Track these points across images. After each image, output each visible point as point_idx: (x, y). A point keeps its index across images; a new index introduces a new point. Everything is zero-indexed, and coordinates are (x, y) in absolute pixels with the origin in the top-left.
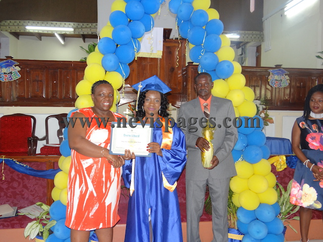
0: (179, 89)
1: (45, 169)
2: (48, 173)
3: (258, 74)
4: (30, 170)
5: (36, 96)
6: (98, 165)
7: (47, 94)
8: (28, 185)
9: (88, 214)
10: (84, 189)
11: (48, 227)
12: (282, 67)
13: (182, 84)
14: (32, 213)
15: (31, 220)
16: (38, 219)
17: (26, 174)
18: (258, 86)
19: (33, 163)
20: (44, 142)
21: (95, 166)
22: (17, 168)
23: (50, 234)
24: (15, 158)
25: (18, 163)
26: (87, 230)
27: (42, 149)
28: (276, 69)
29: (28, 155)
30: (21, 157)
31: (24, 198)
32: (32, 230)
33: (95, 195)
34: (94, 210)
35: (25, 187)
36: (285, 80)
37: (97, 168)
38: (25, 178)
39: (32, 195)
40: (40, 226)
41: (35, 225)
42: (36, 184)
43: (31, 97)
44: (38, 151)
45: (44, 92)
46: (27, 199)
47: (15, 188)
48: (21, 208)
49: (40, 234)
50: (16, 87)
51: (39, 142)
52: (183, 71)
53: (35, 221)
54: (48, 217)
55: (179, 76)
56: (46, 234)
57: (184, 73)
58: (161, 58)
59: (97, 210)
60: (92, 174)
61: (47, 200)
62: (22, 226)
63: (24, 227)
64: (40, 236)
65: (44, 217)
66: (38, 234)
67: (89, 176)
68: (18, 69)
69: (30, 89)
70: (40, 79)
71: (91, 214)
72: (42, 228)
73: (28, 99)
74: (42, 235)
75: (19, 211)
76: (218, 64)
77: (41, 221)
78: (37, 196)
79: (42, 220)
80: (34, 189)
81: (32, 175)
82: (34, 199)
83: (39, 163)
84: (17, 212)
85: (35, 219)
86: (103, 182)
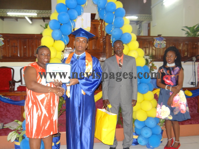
1: (19, 100)
2: (21, 102)
4: (10, 101)
5: (14, 56)
6: (48, 97)
8: (10, 110)
9: (44, 128)
10: (40, 113)
11: (21, 135)
12: (162, 36)
13: (103, 47)
14: (13, 127)
15: (11, 131)
16: (16, 130)
17: (8, 103)
18: (148, 48)
19: (12, 97)
20: (20, 84)
21: (46, 98)
22: (2, 100)
23: (23, 139)
24: (1, 94)
25: (3, 97)
27: (18, 88)
28: (158, 37)
29: (10, 92)
30: (4, 93)
31: (7, 118)
32: (12, 137)
33: (47, 115)
34: (47, 125)
35: (8, 111)
37: (47, 99)
38: (7, 105)
40: (17, 134)
41: (14, 134)
42: (14, 109)
43: (11, 56)
44: (16, 89)
45: (19, 53)
46: (9, 118)
47: (2, 112)
48: (6, 123)
49: (17, 139)
50: (1, 50)
51: (16, 84)
52: (103, 39)
53: (14, 132)
54: (22, 129)
55: (101, 42)
56: (20, 139)
58: (90, 31)
59: (49, 124)
61: (21, 119)
62: (7, 134)
67: (43, 105)
68: (2, 39)
69: (10, 51)
70: (16, 45)
71: (46, 127)
73: (9, 58)
76: (122, 35)
77: (18, 132)
78: (16, 116)
79: (18, 130)
80: (14, 112)
81: (11, 104)
82: (14, 118)
83: (16, 96)
84: (3, 126)
85: (14, 130)
86: (51, 107)
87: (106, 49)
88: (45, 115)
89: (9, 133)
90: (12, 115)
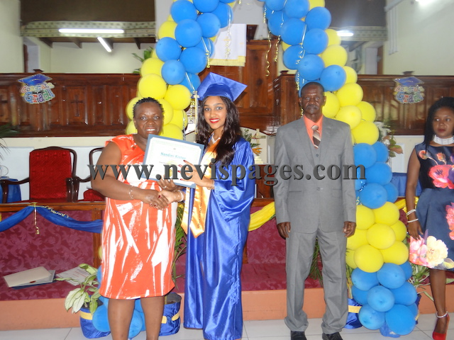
0: (269, 108)
1: (90, 220)
2: (94, 224)
3: (379, 85)
4: (70, 221)
5: (75, 123)
6: (138, 211)
7: (90, 120)
8: (69, 242)
9: (129, 277)
10: (122, 243)
11: (95, 296)
12: (413, 74)
13: (273, 102)
14: (75, 278)
15: (73, 288)
16: (83, 286)
17: (66, 226)
18: (379, 102)
19: (74, 212)
20: (88, 185)
21: (135, 213)
22: (53, 218)
23: (98, 306)
24: (50, 206)
25: (54, 212)
26: (127, 298)
27: (85, 193)
28: (405, 78)
29: (68, 201)
30: (58, 204)
31: (63, 259)
32: (74, 300)
33: (137, 251)
34: (136, 272)
35: (65, 243)
36: (418, 93)
37: (137, 215)
38: (63, 231)
39: (73, 254)
40: (85, 295)
41: (79, 294)
42: (78, 240)
43: (69, 124)
44: (81, 197)
45: (86, 117)
46: (68, 260)
47: (51, 246)
48: (60, 271)
49: (86, 306)
50: (48, 112)
51: (81, 184)
52: (275, 84)
53: (79, 289)
54: (96, 283)
55: (269, 91)
56: (93, 306)
57: (276, 86)
60: (132, 223)
61: (94, 261)
63: (64, 297)
65: (90, 284)
66: (83, 306)
67: (128, 226)
68: (51, 86)
69: (68, 113)
70: (80, 99)
72: (88, 297)
73: (65, 127)
74: (89, 307)
75: (57, 275)
76: (324, 70)
77: (86, 289)
78: (81, 256)
79: (87, 287)
80: (77, 247)
81: (73, 228)
82: (77, 259)
83: (81, 212)
84: (55, 277)
85: (78, 286)
86: (147, 233)
87: (282, 105)
88: (132, 249)
89: (67, 293)
90: (74, 252)
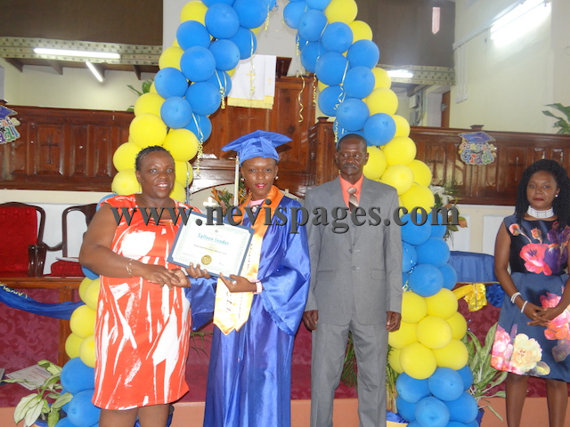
0: (302, 163)
1: (56, 301)
2: (62, 308)
3: (442, 140)
4: (29, 302)
5: (45, 172)
6: (137, 294)
7: (66, 169)
8: (26, 330)
9: (123, 381)
10: (116, 335)
11: (57, 405)
12: (483, 129)
13: (307, 155)
14: (32, 380)
15: (27, 392)
16: (41, 390)
17: (23, 310)
18: (441, 162)
19: (35, 291)
20: (59, 254)
21: (133, 296)
22: (6, 298)
23: (60, 418)
24: (2, 281)
25: (8, 290)
26: (120, 409)
27: (54, 266)
28: (473, 133)
29: (29, 276)
30: (14, 279)
31: (17, 353)
32: (29, 409)
33: (135, 346)
34: (133, 374)
35: (20, 332)
36: (489, 153)
37: (135, 299)
38: (19, 316)
39: (31, 347)
40: (43, 403)
41: (35, 401)
42: (39, 329)
43: (38, 173)
44: (47, 270)
45: (61, 164)
46: (24, 355)
47: (2, 335)
48: (11, 370)
49: (44, 418)
50: (11, 155)
51: (49, 254)
52: (310, 132)
53: (35, 395)
54: (59, 387)
55: (303, 141)
56: (53, 418)
57: (312, 136)
58: (271, 108)
59: (138, 374)
60: (129, 309)
61: (59, 358)
62: (13, 403)
63: (15, 406)
64: (43, 420)
65: (51, 388)
66: (40, 417)
67: (123, 313)
68: (15, 122)
69: (37, 159)
70: (54, 141)
71: (128, 380)
72: (46, 406)
73: (32, 177)
74: (47, 420)
75: (7, 375)
76: (368, 119)
77: (47, 396)
78: (42, 350)
79: (47, 392)
80: (37, 337)
81: (31, 311)
82: (36, 354)
83: (46, 291)
84: (4, 378)
85: (34, 391)
86: (149, 323)
87: (318, 160)
88: (129, 342)
89: (20, 400)
90: (33, 344)
